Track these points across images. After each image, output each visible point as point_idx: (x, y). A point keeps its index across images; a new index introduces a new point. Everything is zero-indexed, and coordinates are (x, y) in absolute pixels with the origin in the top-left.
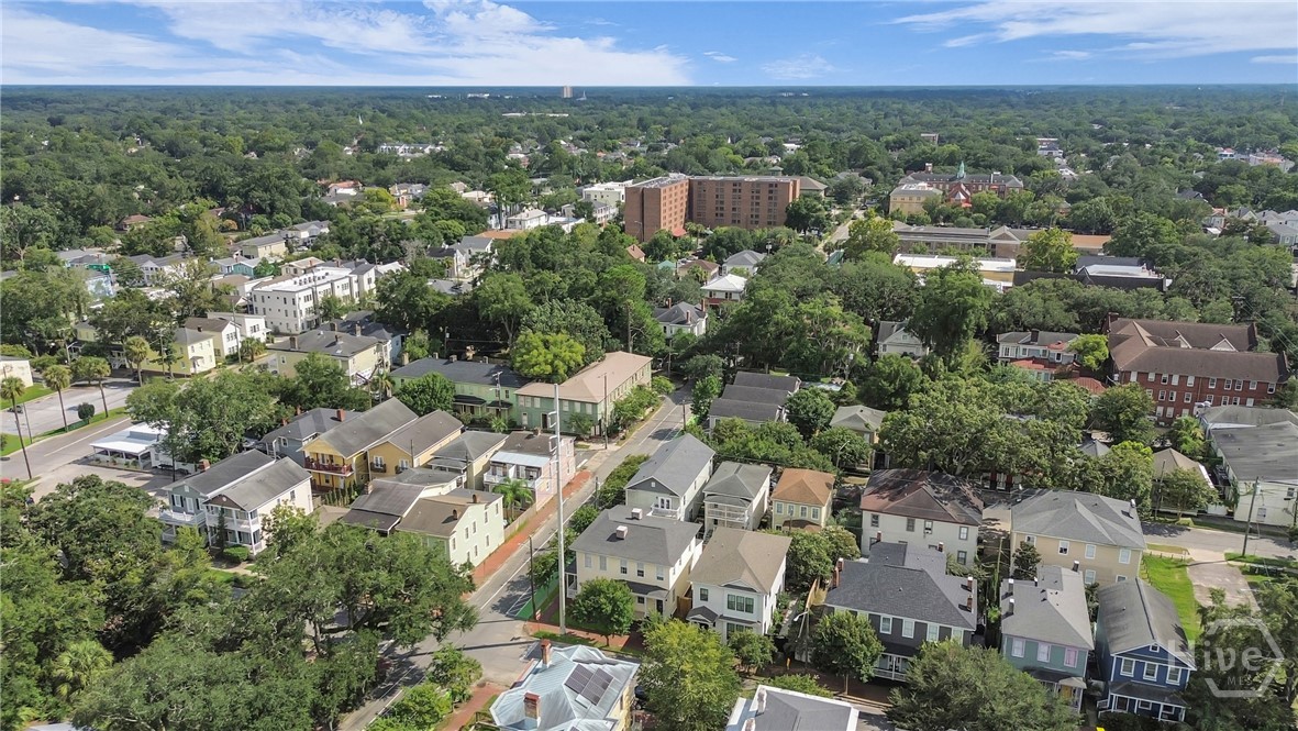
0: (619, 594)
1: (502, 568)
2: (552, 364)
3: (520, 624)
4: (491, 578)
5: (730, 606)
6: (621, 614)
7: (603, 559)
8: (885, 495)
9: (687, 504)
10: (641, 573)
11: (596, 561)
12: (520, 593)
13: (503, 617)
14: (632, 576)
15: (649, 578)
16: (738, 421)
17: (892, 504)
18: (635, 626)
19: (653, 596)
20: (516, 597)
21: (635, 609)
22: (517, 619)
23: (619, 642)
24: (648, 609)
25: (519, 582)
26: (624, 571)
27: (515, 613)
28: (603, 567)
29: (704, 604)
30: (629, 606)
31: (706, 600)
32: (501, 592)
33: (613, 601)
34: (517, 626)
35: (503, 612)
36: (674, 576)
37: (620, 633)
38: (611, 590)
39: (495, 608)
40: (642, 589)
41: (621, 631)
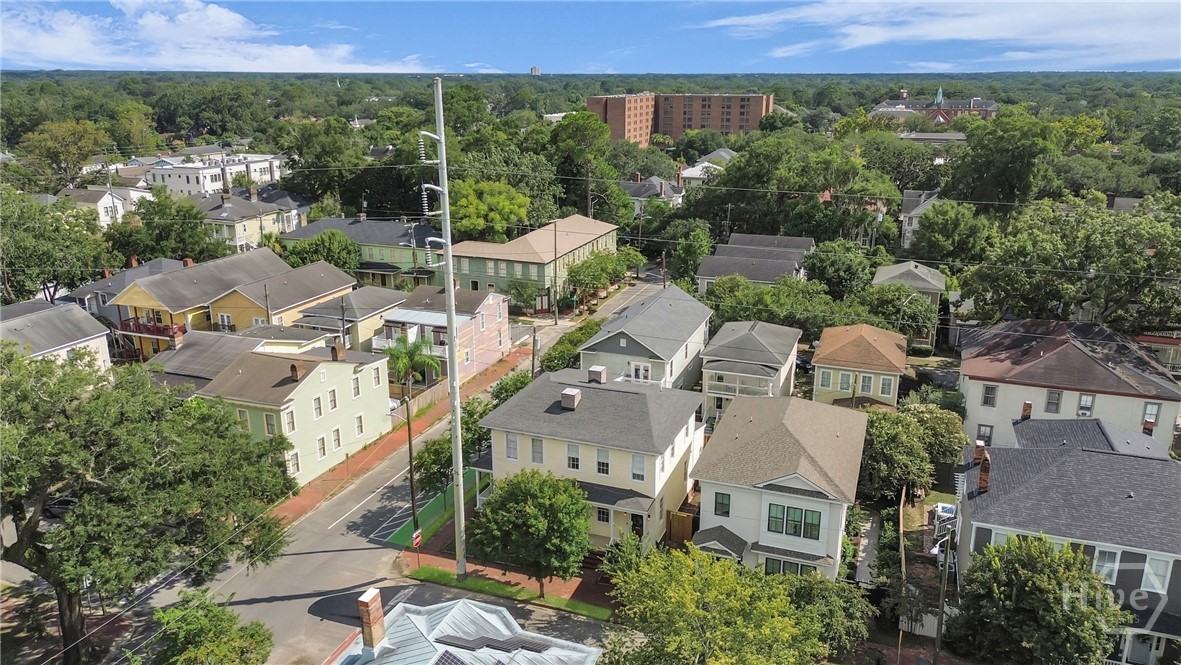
0: (562, 499)
1: (381, 466)
2: (486, 217)
3: (390, 555)
4: (358, 481)
5: (773, 526)
6: (565, 535)
7: (537, 442)
8: (1003, 356)
9: (676, 374)
10: (603, 468)
11: (524, 447)
12: (400, 504)
13: (363, 542)
14: (588, 473)
15: (619, 476)
16: (741, 279)
17: (1018, 369)
18: (592, 560)
19: (626, 507)
20: (393, 511)
21: (591, 531)
22: (387, 545)
23: (561, 590)
24: (616, 530)
25: (401, 487)
26: (574, 463)
27: (385, 536)
28: (537, 456)
29: (720, 521)
30: (580, 522)
31: (727, 514)
32: (372, 502)
33: (551, 512)
34: (384, 559)
35: (365, 534)
36: (662, 473)
37: (564, 572)
38: (548, 491)
39: (352, 527)
40: (605, 495)
41: (566, 570)
